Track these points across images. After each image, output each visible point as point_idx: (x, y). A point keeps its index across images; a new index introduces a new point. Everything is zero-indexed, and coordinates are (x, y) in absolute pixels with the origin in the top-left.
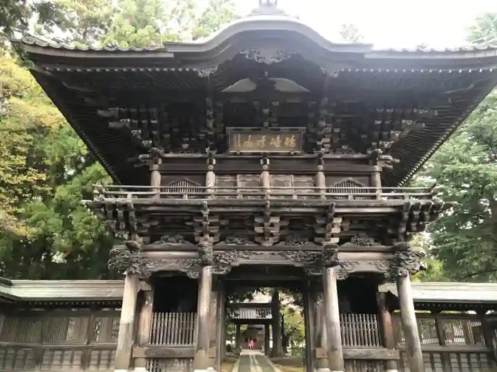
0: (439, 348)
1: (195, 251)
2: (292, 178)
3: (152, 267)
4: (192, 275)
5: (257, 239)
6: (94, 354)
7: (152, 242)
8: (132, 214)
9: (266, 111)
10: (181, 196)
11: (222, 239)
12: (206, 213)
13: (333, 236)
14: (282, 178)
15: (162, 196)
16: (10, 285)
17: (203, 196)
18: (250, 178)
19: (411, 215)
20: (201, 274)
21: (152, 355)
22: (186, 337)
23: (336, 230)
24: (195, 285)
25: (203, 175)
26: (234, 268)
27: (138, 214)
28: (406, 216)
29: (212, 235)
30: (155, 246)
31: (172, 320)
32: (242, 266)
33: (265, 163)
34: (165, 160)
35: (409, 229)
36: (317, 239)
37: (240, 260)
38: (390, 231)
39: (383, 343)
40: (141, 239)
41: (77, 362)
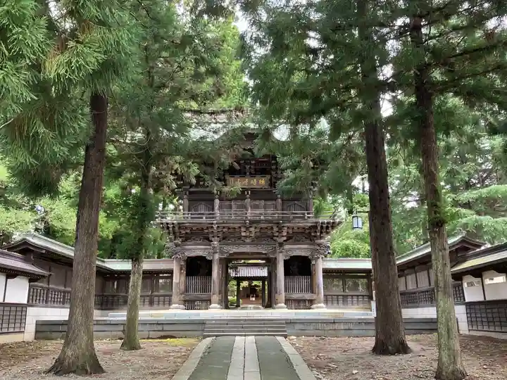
0: (343, 294)
1: (210, 245)
2: (263, 202)
3: (188, 254)
4: (208, 258)
5: (243, 238)
6: (156, 299)
7: (186, 240)
8: (177, 228)
9: (248, 167)
10: (202, 218)
11: (224, 239)
12: (215, 227)
13: (283, 236)
14: (257, 202)
15: (192, 218)
16: (104, 262)
17: (213, 218)
18: (239, 203)
19: (322, 227)
20: (213, 257)
21: (187, 298)
22: (206, 288)
23: (285, 234)
24: (210, 262)
25: (213, 200)
26: (230, 254)
27: (179, 228)
28: (319, 228)
29: (218, 237)
30: (188, 243)
31: (196, 281)
32: (235, 253)
33: (248, 193)
34: (191, 193)
35: (321, 233)
36: (275, 238)
37: (234, 249)
38: (313, 234)
39: (312, 292)
40: (181, 240)
41: (147, 303)
